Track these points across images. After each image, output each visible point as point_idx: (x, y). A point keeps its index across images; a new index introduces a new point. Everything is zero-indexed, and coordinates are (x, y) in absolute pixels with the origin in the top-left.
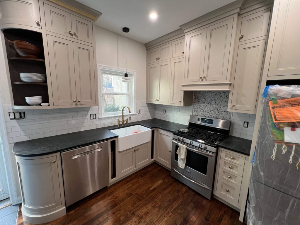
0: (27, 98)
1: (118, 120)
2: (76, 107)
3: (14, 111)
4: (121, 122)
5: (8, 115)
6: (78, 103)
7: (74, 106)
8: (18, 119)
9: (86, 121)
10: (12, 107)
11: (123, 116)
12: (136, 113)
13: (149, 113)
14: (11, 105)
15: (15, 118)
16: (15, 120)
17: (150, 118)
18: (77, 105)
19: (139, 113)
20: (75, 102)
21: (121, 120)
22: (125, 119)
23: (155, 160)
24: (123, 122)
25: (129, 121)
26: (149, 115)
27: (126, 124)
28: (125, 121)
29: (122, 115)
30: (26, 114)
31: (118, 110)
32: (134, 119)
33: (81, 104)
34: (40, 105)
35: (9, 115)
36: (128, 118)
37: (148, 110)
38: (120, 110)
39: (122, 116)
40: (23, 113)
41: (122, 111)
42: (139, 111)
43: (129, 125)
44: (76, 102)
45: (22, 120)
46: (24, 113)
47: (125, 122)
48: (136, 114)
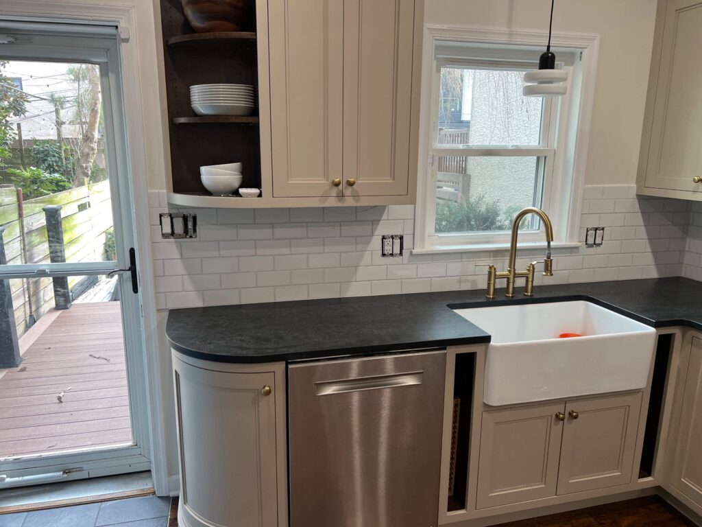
0: (203, 169)
1: (490, 268)
2: (340, 205)
3: (173, 211)
4: (502, 277)
5: (159, 223)
6: (348, 191)
7: (332, 202)
8: (179, 237)
9: (366, 259)
10: (168, 197)
11: (514, 251)
12: (575, 243)
13: (649, 249)
14: (165, 191)
15: (173, 233)
16: (172, 240)
17: (652, 274)
18: (341, 196)
19: (591, 241)
20: (337, 185)
21: (503, 268)
22: (522, 265)
23: (658, 488)
24: (511, 277)
25: (541, 279)
26: (649, 259)
27: (525, 289)
28: (521, 275)
29: (508, 245)
30: (198, 222)
31: (493, 223)
32: (565, 272)
33: (356, 196)
34: (236, 193)
35: (161, 224)
36: (538, 262)
37: (642, 232)
38: (498, 224)
39: (509, 254)
40: (192, 220)
41: (510, 232)
42: (593, 237)
43: (536, 296)
44: (340, 187)
45: (188, 240)
46: (195, 219)
47: (520, 282)
48: (577, 248)
